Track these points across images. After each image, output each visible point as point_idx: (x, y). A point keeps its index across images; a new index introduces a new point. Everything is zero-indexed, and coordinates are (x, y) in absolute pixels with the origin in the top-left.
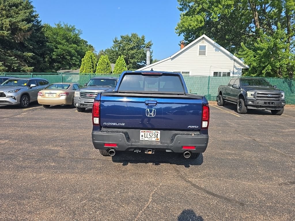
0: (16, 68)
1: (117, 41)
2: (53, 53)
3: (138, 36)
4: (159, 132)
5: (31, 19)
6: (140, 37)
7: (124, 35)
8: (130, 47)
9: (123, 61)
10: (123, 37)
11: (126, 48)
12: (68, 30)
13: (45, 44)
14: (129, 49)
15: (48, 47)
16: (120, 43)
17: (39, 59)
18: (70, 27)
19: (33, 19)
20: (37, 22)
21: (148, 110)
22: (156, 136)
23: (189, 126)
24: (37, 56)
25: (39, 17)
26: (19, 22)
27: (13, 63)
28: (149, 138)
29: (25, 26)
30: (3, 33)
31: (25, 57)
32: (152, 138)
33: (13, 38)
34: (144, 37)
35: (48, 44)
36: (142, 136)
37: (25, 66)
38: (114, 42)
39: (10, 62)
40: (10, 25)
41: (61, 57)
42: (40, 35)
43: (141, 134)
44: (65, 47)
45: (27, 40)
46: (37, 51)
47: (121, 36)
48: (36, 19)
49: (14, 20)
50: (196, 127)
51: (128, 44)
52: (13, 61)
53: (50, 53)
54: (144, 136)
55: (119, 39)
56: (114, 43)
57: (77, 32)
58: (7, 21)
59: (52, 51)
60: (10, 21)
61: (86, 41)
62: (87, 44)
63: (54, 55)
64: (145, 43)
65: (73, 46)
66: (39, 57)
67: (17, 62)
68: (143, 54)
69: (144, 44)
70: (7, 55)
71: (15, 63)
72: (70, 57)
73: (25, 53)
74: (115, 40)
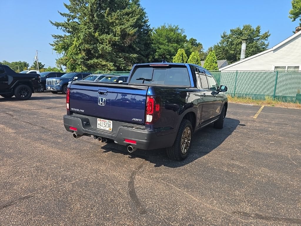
0: (123, 68)
1: (225, 36)
2: (156, 54)
3: (252, 28)
4: (111, 122)
5: (141, 24)
6: (254, 28)
7: (235, 28)
8: (239, 41)
9: (213, 56)
10: (234, 30)
11: (235, 42)
12: (172, 30)
13: (150, 46)
14: (239, 43)
15: (152, 48)
16: (229, 38)
17: (144, 59)
18: (174, 28)
19: (143, 24)
20: (146, 26)
21: (100, 99)
22: (109, 125)
23: (133, 119)
24: (142, 57)
25: (149, 22)
26: (126, 28)
27: (121, 64)
28: (104, 127)
29: (132, 31)
30: (115, 39)
31: (131, 58)
32: (106, 128)
33: (123, 43)
34: (259, 28)
35: (153, 45)
36: (99, 124)
37: (130, 66)
38: (222, 37)
39: (119, 63)
40: (121, 32)
41: (162, 57)
42: (147, 38)
43: (98, 122)
44: (166, 47)
45: (135, 44)
46: (144, 53)
47: (231, 30)
48: (146, 23)
49: (123, 27)
50: (139, 120)
51: (238, 38)
52: (121, 62)
53: (154, 53)
54: (100, 124)
55: (228, 33)
56: (222, 39)
57: (180, 31)
58: (118, 28)
59: (155, 51)
60: (121, 29)
61: (195, 39)
62: (196, 42)
63: (156, 55)
64: (260, 34)
65: (173, 45)
66: (144, 58)
67: (124, 62)
68: (255, 48)
69: (258, 35)
70: (118, 57)
71: (123, 64)
72: (169, 56)
73: (131, 55)
74: (223, 35)
